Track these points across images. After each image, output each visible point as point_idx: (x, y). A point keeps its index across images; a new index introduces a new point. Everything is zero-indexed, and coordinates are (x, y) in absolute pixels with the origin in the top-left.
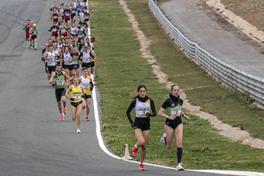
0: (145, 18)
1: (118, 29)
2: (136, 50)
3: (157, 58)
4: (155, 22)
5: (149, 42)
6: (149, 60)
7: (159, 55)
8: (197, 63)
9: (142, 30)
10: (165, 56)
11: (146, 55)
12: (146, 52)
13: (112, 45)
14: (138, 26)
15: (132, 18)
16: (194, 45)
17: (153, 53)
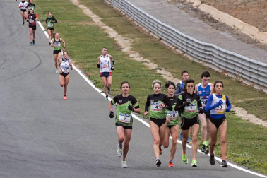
0: (105, 11)
1: (78, 23)
2: (117, 50)
3: (155, 61)
4: (121, 16)
5: (128, 41)
6: (146, 64)
7: (155, 58)
8: (216, 69)
9: (110, 26)
10: (163, 59)
11: (136, 57)
12: (134, 53)
13: (82, 43)
14: (102, 21)
15: (87, 11)
16: (212, 47)
17: (144, 55)
